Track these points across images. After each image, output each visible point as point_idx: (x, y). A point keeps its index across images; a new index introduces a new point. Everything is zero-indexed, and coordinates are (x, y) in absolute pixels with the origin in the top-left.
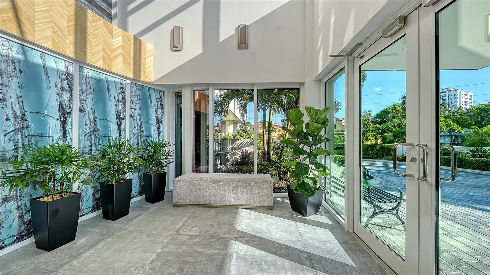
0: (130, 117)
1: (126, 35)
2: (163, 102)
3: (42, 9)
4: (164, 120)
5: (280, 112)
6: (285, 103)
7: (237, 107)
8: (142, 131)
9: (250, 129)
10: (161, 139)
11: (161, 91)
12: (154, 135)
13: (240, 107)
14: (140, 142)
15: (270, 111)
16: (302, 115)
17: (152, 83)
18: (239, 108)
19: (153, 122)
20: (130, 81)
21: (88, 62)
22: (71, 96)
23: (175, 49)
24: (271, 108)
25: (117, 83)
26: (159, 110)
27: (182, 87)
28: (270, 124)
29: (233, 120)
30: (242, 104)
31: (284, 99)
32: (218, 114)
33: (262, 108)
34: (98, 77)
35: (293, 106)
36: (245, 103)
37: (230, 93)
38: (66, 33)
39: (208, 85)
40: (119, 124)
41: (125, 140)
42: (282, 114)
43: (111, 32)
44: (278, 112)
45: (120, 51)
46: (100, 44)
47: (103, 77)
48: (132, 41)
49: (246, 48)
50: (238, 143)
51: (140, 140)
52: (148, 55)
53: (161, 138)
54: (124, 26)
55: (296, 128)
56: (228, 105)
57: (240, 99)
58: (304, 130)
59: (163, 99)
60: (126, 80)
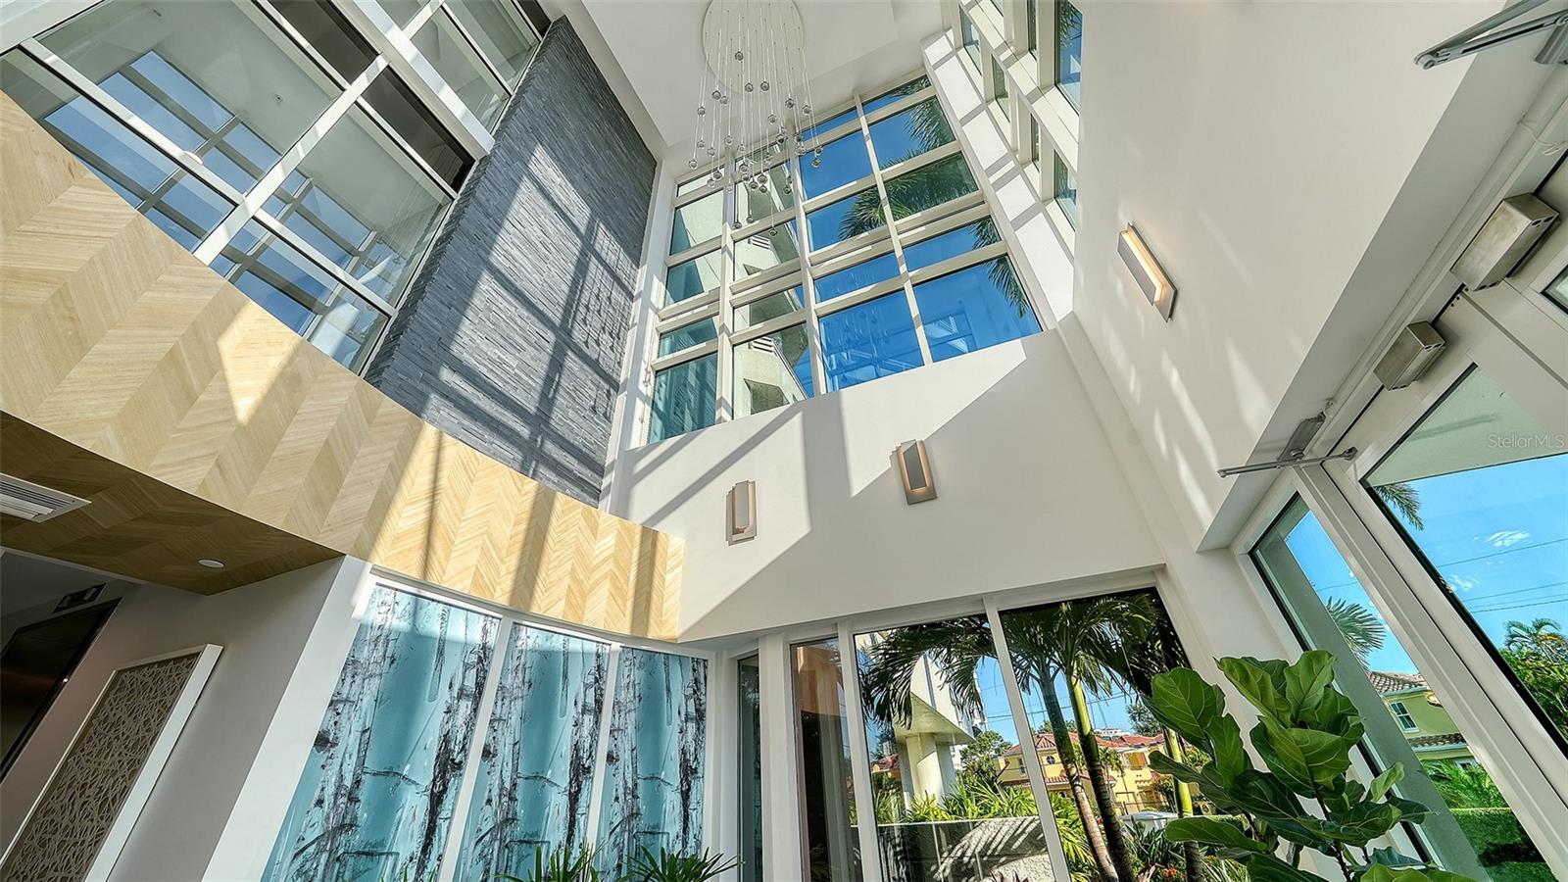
0: (607, 760)
1: (626, 528)
2: (702, 697)
3: (475, 514)
4: (704, 762)
5: (1113, 684)
6: (1117, 645)
7: (937, 681)
8: (634, 811)
9: (1007, 763)
10: (692, 842)
11: (697, 662)
12: (673, 827)
13: (950, 681)
14: (625, 859)
15: (1071, 688)
16: (1215, 697)
17: (676, 639)
18: (947, 686)
19: (672, 773)
20: (620, 644)
21: (535, 610)
22: (475, 710)
23: (736, 537)
24: (1069, 673)
25: (590, 654)
26: (689, 725)
27: (757, 639)
28: (1087, 742)
29: (934, 734)
30: (956, 669)
31: (1108, 630)
32: (878, 718)
33: (1036, 679)
34: (547, 645)
35: (1157, 654)
36: (962, 662)
37: (905, 636)
38: (504, 552)
39: (834, 623)
40: (572, 791)
41: (584, 854)
42: (1123, 689)
43: (594, 529)
44: (1102, 684)
45: (606, 568)
46: (566, 562)
47: (557, 642)
48: (637, 537)
49: (932, 495)
50: (975, 840)
51: (625, 852)
52: (670, 564)
53: (691, 836)
54: (622, 510)
55: (1213, 758)
56: (908, 679)
57: (945, 651)
58: (1260, 764)
59: (703, 686)
60: (609, 642)
